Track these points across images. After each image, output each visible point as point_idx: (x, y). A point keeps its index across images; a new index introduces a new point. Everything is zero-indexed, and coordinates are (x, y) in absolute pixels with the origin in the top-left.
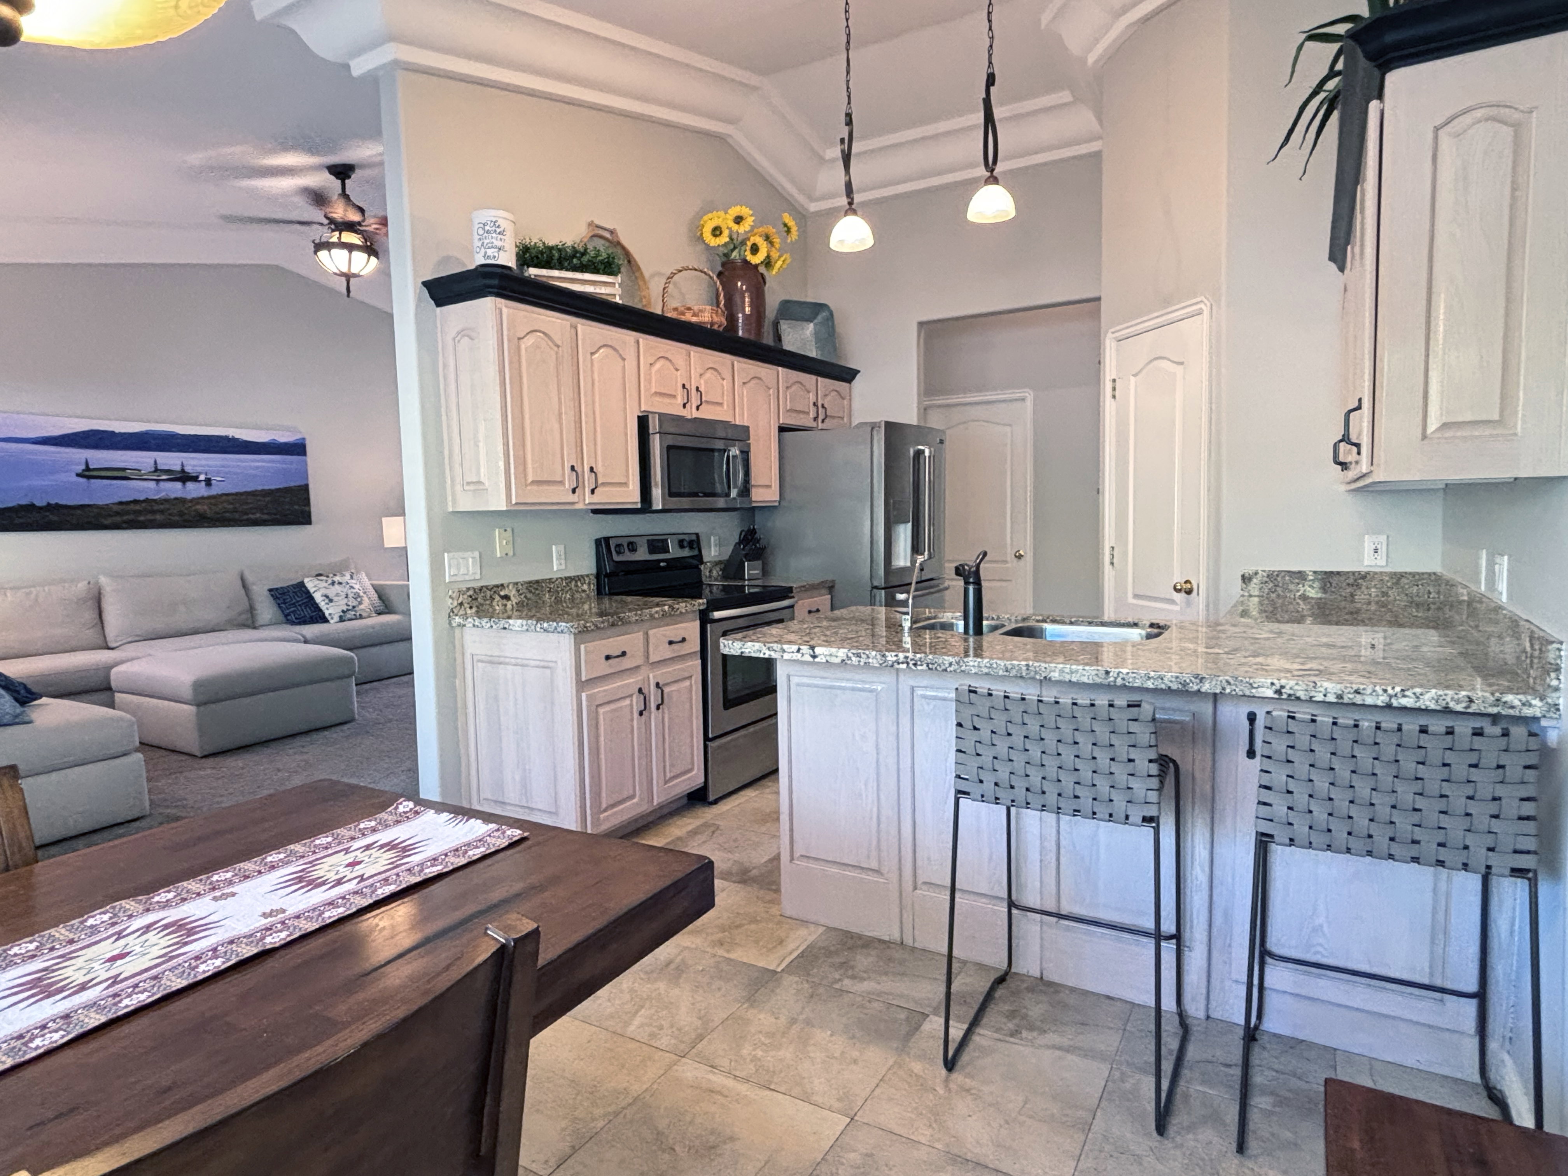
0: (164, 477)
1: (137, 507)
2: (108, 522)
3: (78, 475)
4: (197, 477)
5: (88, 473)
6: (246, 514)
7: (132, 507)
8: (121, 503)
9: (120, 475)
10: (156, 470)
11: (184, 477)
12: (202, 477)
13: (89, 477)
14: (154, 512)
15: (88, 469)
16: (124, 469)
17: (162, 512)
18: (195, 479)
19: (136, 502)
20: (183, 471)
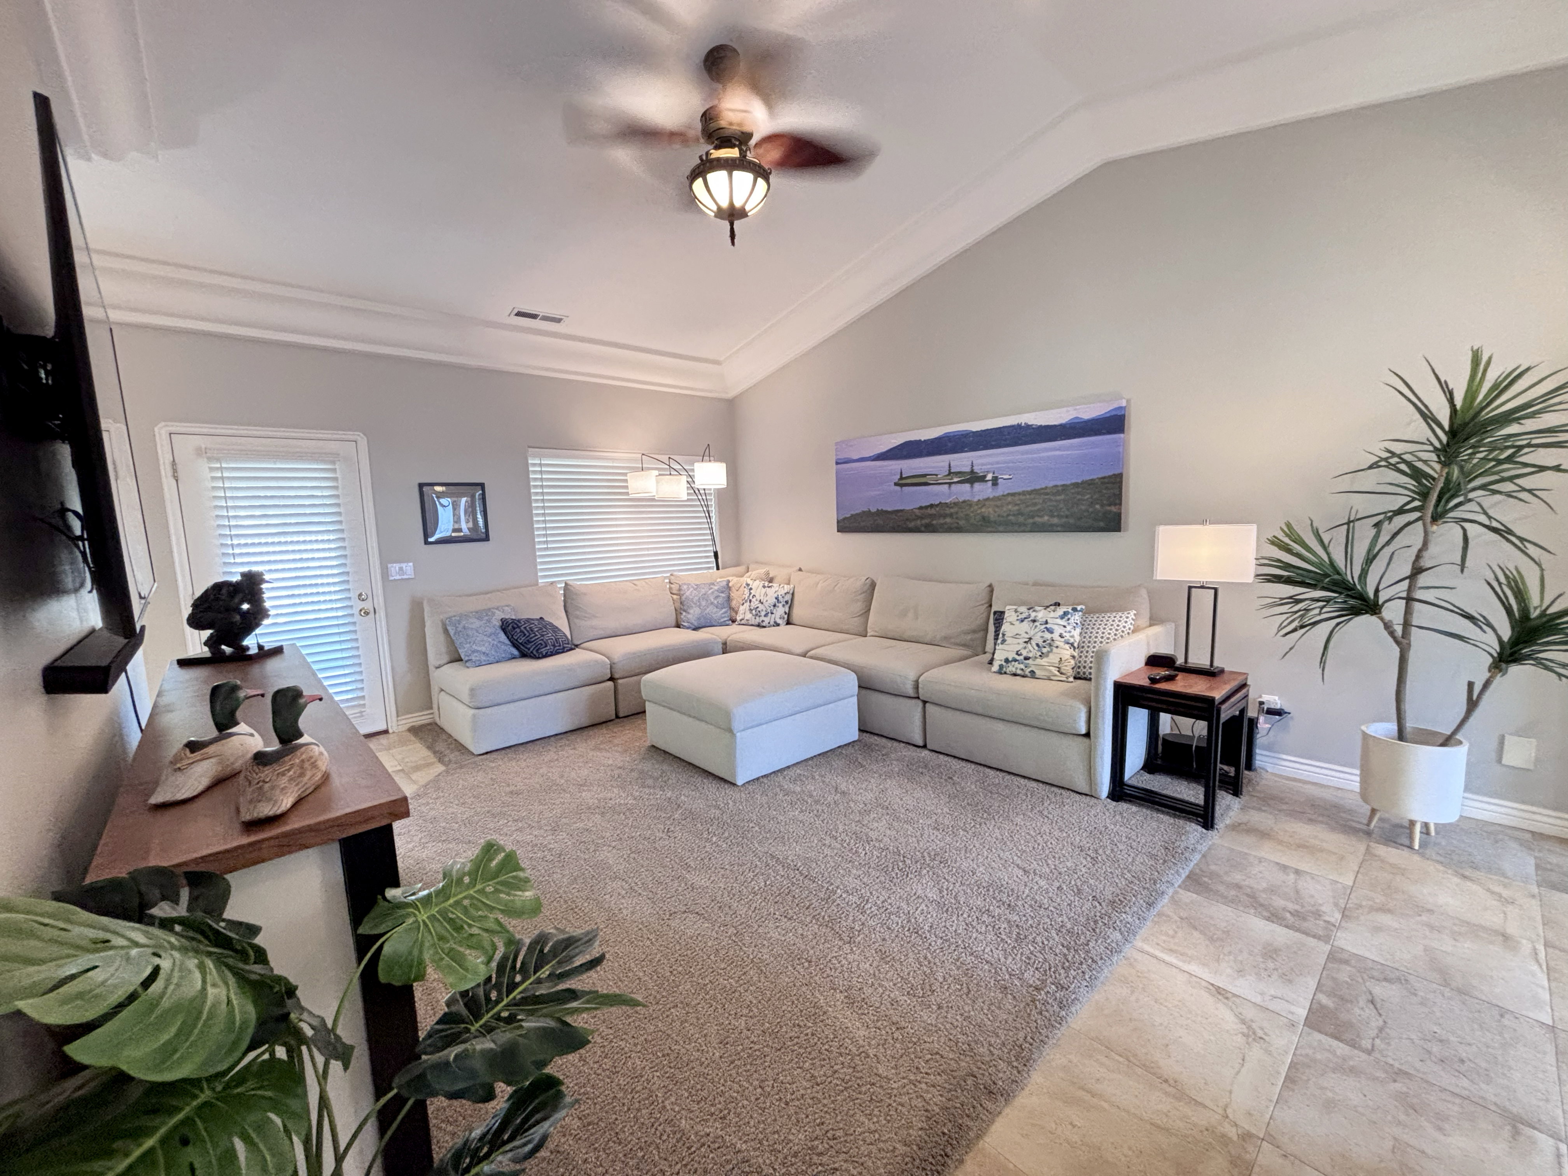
0: (956, 480)
1: (933, 511)
2: (911, 525)
3: (896, 484)
4: (985, 476)
5: (903, 482)
6: (1033, 517)
7: (929, 511)
8: (921, 508)
9: (921, 481)
10: (950, 473)
11: (973, 478)
12: (989, 477)
13: (902, 485)
14: (945, 516)
15: (901, 478)
16: (925, 476)
17: (951, 515)
18: (982, 479)
19: (932, 506)
20: (972, 472)
